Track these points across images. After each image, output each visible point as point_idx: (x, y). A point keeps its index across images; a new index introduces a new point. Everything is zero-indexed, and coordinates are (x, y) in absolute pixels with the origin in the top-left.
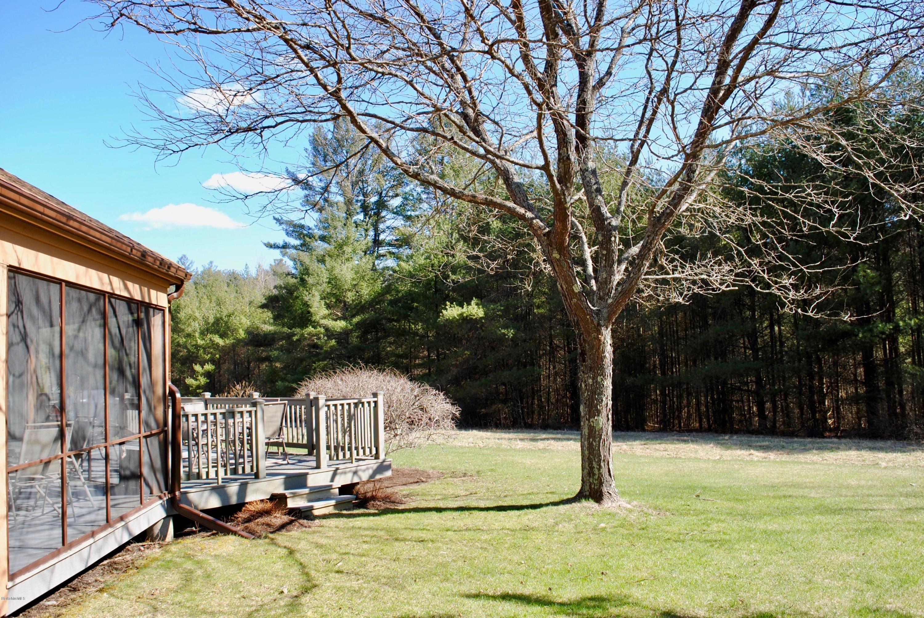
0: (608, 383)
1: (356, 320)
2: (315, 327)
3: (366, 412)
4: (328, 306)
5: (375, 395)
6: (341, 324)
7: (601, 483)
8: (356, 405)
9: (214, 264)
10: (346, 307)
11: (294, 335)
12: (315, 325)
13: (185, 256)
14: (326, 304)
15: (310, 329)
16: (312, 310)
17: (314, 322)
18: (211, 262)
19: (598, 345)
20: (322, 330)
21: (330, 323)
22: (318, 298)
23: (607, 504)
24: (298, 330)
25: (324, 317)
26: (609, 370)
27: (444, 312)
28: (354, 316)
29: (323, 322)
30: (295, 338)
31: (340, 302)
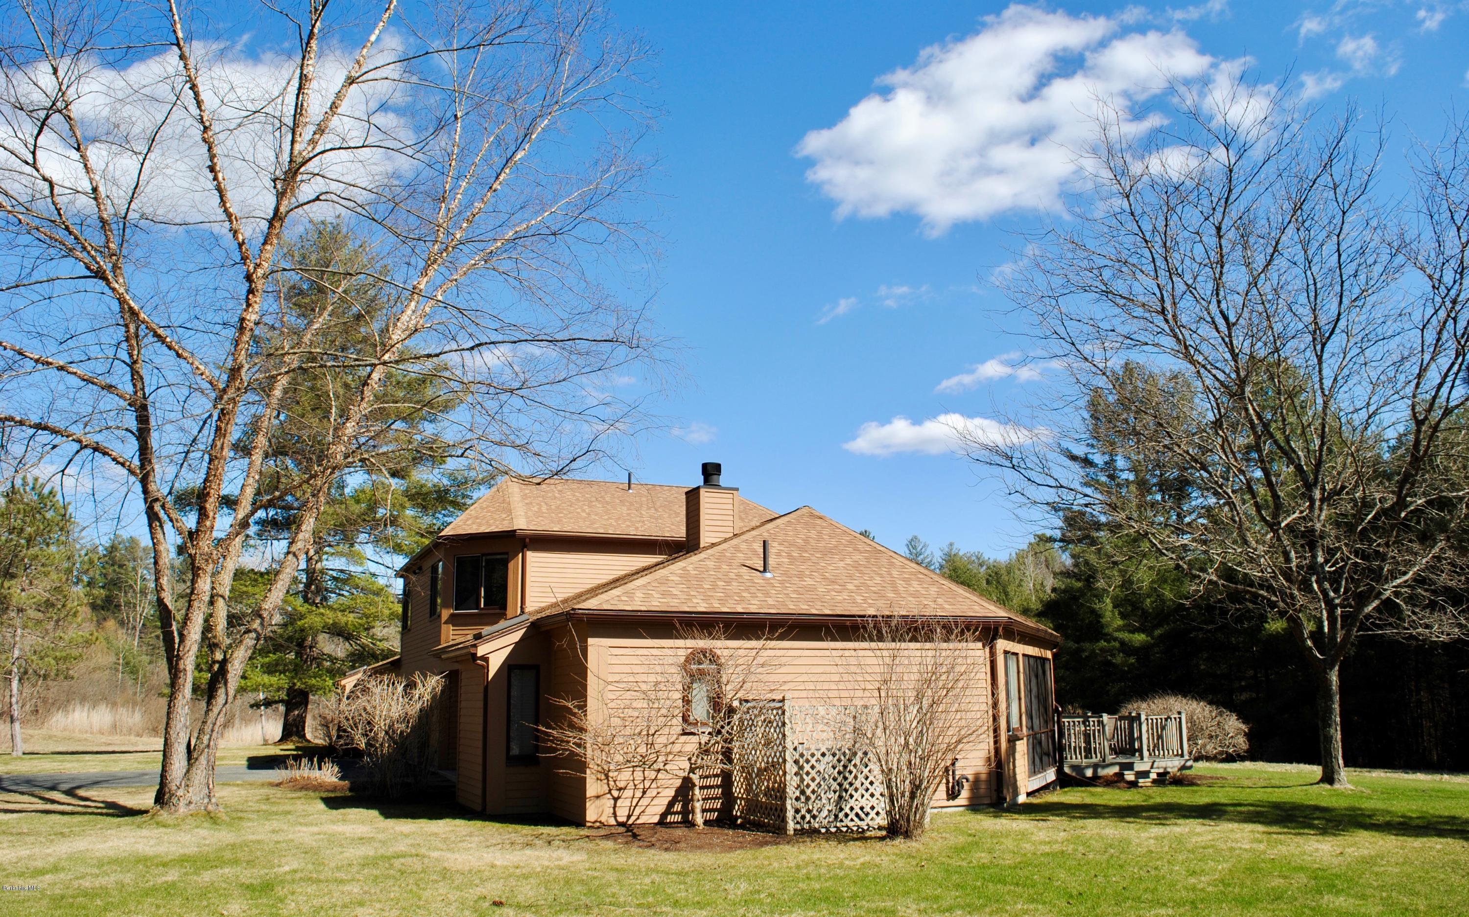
0: (1336, 706)
1: (1157, 632)
2: (1108, 641)
3: (1172, 726)
4: (1123, 616)
5: (1179, 713)
6: (1140, 638)
7: (1333, 773)
8: (1166, 720)
9: (955, 547)
10: (1145, 615)
11: (1084, 651)
12: (1109, 638)
13: (916, 537)
14: (1120, 613)
15: (1103, 643)
16: (1103, 621)
17: (1107, 634)
18: (951, 544)
19: (1327, 683)
20: (1117, 644)
21: (1125, 636)
22: (1110, 607)
23: (1337, 786)
24: (1087, 645)
25: (1119, 629)
26: (1337, 698)
27: (1267, 626)
28: (1156, 627)
29: (1117, 634)
30: (1084, 655)
31: (1138, 608)
